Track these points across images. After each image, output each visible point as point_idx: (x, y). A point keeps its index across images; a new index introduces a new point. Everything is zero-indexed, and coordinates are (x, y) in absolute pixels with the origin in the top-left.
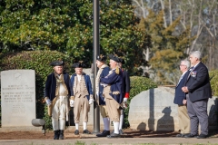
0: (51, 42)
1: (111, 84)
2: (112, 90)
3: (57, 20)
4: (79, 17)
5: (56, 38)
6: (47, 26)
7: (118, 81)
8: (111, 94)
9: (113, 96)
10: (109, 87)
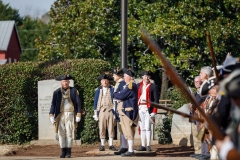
0: (189, 36)
1: (123, 100)
2: (125, 106)
3: (197, 12)
4: (223, 9)
5: (194, 33)
6: (185, 19)
7: (131, 97)
8: (123, 111)
9: (125, 112)
10: (122, 103)
